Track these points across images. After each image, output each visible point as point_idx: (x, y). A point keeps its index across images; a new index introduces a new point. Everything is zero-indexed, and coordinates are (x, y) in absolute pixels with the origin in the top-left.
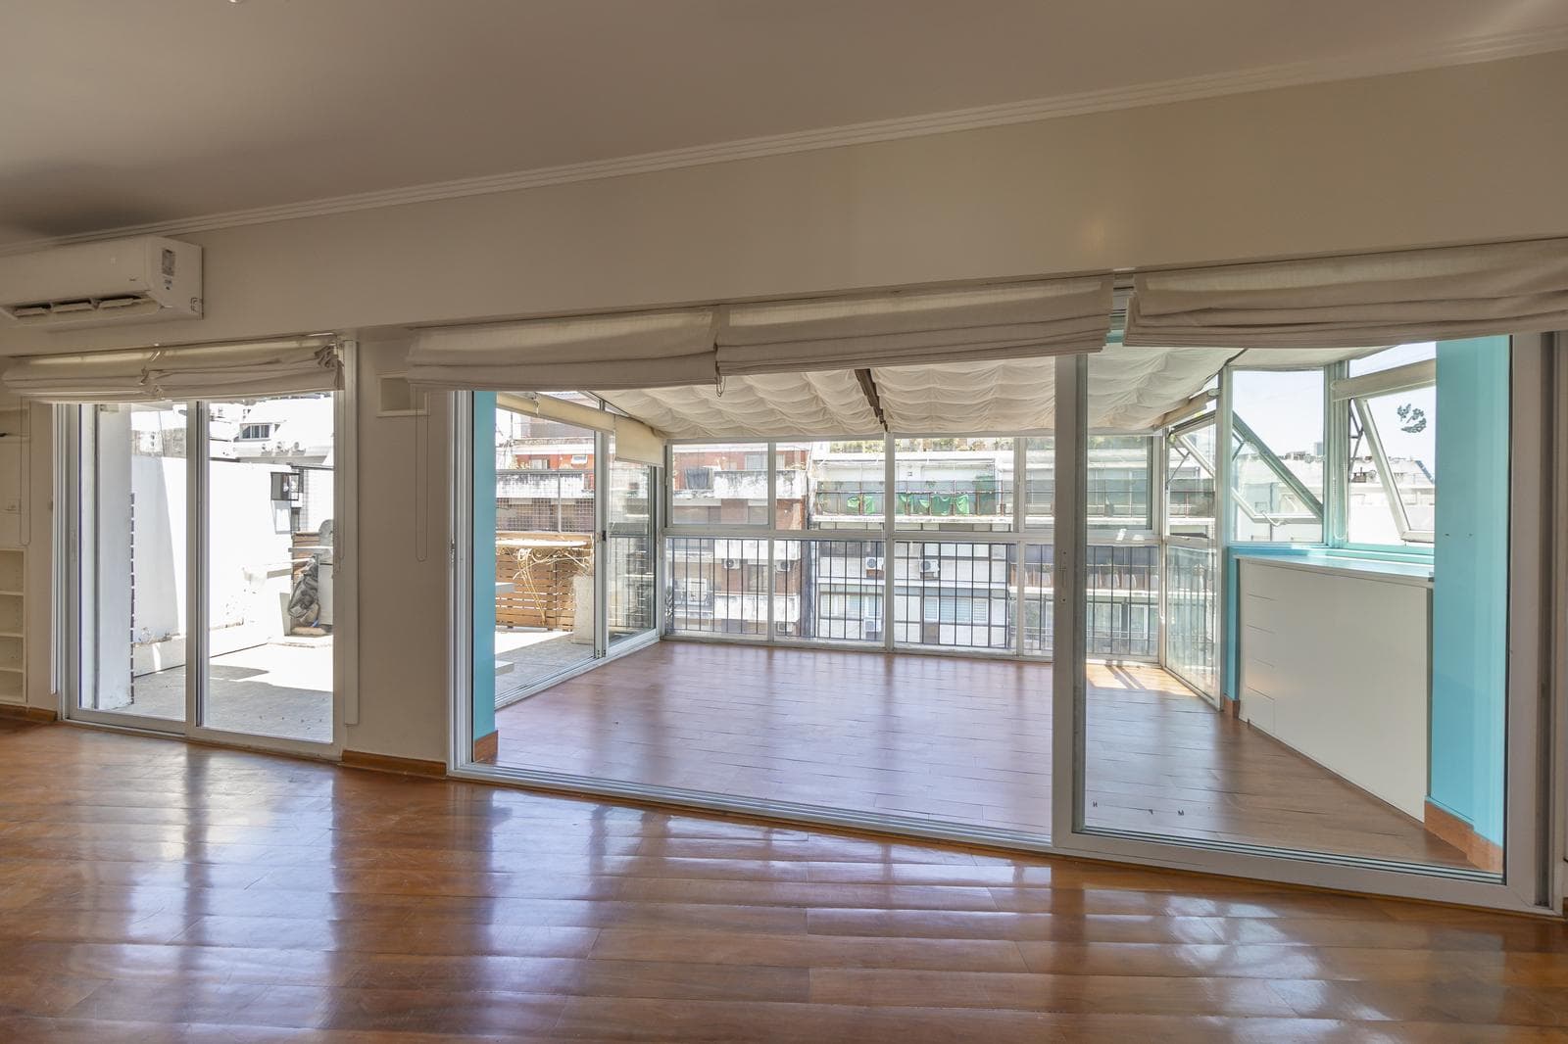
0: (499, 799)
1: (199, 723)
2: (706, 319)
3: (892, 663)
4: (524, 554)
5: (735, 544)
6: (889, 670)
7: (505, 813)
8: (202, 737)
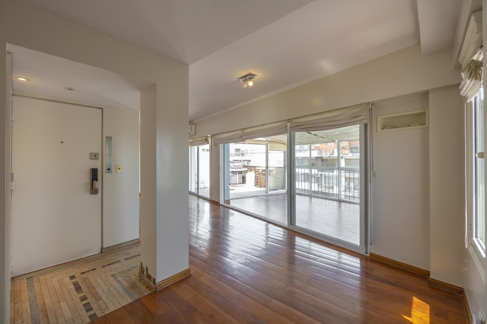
0: (231, 211)
1: (198, 194)
2: (241, 131)
3: (341, 204)
4: (260, 171)
5: (303, 170)
6: (340, 207)
7: (233, 214)
8: (198, 196)
